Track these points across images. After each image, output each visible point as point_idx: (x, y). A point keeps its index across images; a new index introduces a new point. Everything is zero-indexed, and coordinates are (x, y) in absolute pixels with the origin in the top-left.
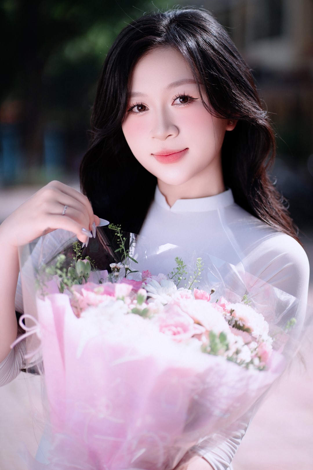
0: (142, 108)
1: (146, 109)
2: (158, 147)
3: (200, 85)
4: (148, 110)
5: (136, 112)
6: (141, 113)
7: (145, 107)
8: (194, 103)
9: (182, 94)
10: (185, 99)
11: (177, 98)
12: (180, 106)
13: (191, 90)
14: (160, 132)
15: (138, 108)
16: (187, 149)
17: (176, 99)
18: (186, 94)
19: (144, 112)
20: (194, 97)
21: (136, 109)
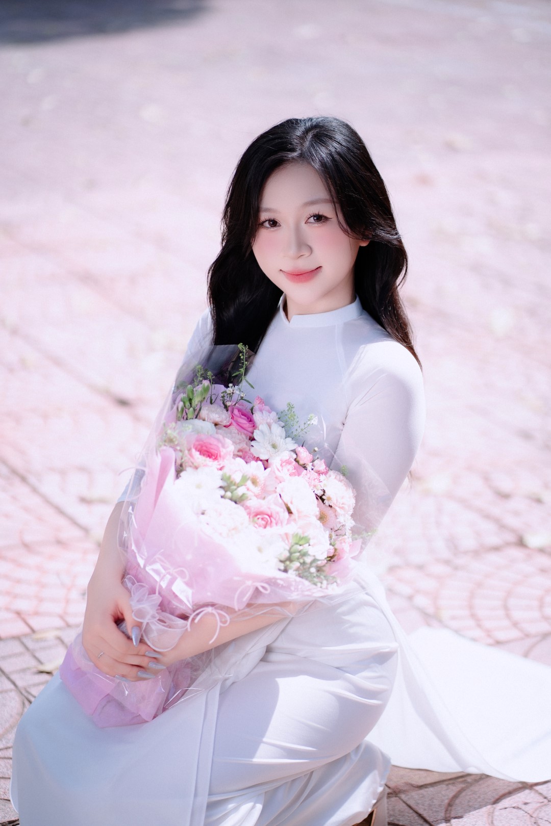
0: (274, 223)
1: (278, 225)
2: (289, 265)
3: (336, 205)
4: (280, 226)
5: (267, 227)
6: (272, 229)
7: (277, 222)
8: (328, 222)
9: (317, 213)
10: (319, 218)
11: (312, 217)
12: (314, 225)
13: (326, 210)
14: (293, 251)
15: (269, 223)
16: (320, 267)
17: (310, 218)
18: (321, 214)
19: (275, 228)
20: (328, 216)
21: (267, 224)
